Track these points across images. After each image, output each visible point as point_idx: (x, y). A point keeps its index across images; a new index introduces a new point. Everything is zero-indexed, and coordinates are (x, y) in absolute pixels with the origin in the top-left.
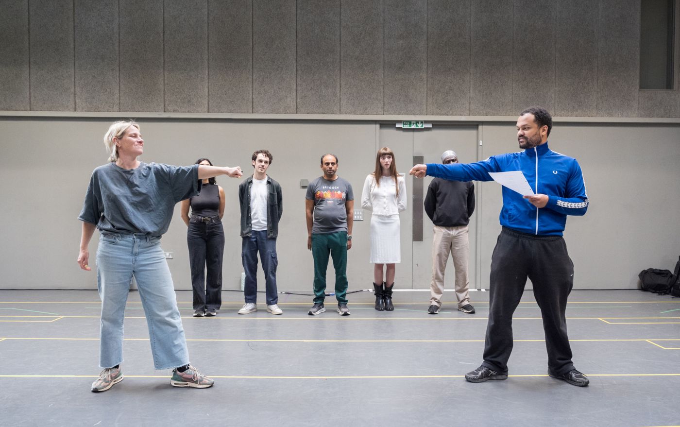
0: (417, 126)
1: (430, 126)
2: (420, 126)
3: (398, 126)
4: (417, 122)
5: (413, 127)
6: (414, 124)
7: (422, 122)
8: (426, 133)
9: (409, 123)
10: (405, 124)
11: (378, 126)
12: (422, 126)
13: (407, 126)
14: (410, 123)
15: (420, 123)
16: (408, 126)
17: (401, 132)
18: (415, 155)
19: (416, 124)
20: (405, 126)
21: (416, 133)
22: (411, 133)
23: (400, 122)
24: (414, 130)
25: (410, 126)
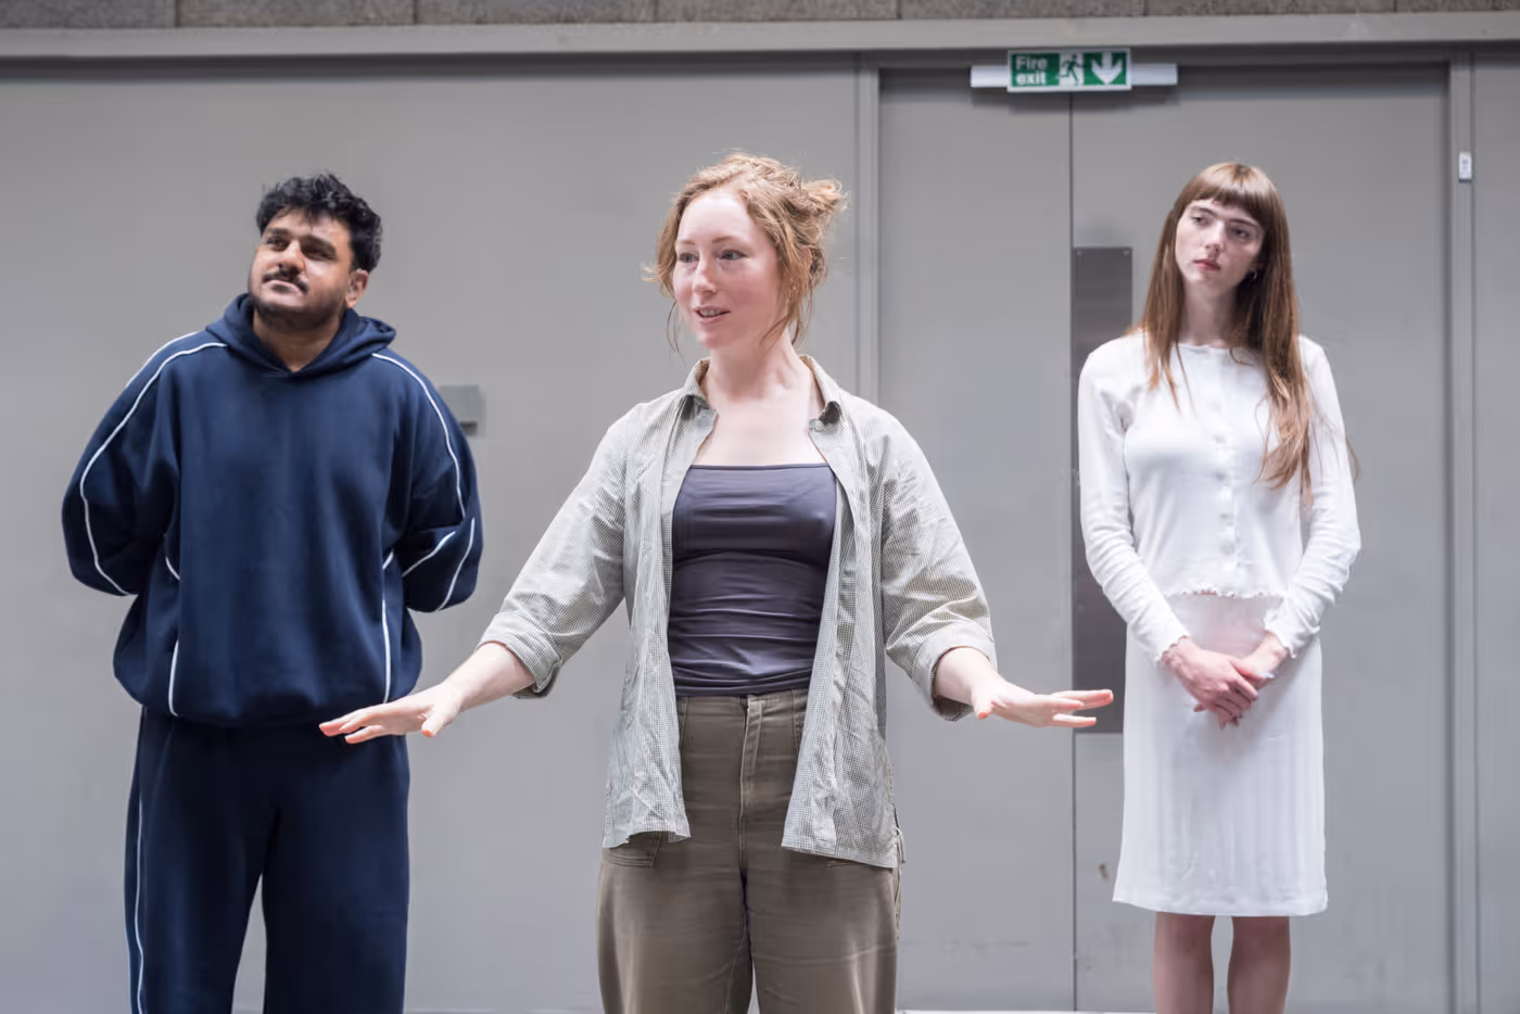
0: (1090, 78)
1: (1166, 76)
2: (1107, 77)
3: (981, 78)
4: (1092, 58)
5: (1070, 82)
6: (1071, 66)
7: (1118, 57)
8: (1141, 116)
9: (1043, 63)
10: (1023, 70)
11: (869, 83)
12: (1121, 79)
13: (1035, 82)
14: (1051, 61)
15: (1107, 60)
16: (1042, 77)
17: (1000, 116)
18: (1082, 243)
19: (1087, 68)
20: (1021, 78)
21: (1084, 119)
22: (1058, 120)
23: (992, 57)
24: (1071, 101)
25: (1052, 81)
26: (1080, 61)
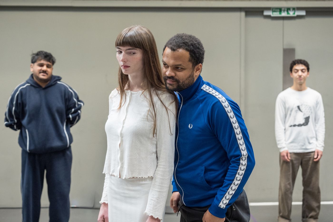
0: (288, 13)
1: (303, 13)
2: (291, 14)
3: (266, 13)
4: (288, 9)
5: (284, 14)
6: (284, 11)
7: (294, 9)
8: (298, 21)
9: (278, 10)
10: (275, 11)
11: (243, 14)
12: (294, 14)
13: (276, 14)
14: (280, 10)
15: (291, 9)
16: (278, 13)
17: (269, 21)
18: (285, 47)
19: (287, 11)
20: (274, 13)
21: (286, 22)
22: (280, 22)
23: (268, 9)
24: (284, 18)
25: (280, 14)
26: (286, 9)
